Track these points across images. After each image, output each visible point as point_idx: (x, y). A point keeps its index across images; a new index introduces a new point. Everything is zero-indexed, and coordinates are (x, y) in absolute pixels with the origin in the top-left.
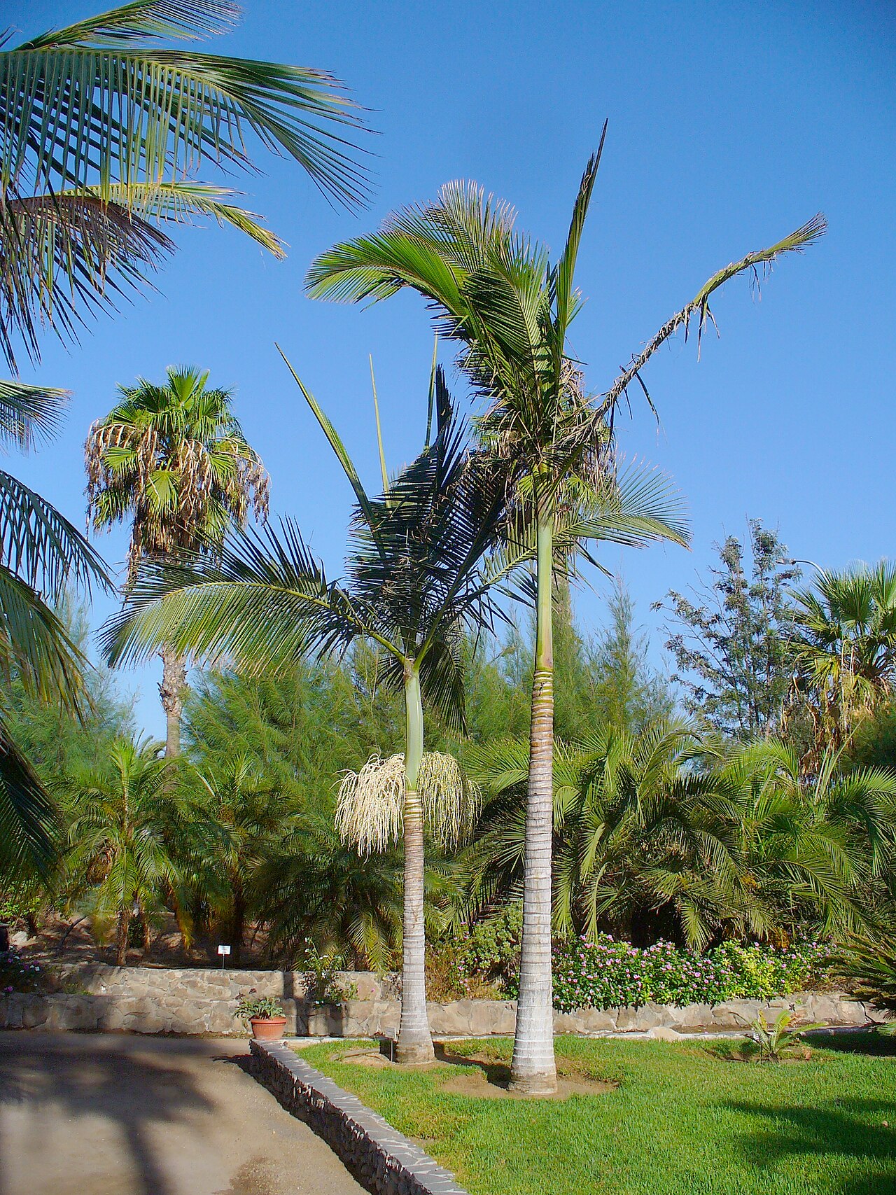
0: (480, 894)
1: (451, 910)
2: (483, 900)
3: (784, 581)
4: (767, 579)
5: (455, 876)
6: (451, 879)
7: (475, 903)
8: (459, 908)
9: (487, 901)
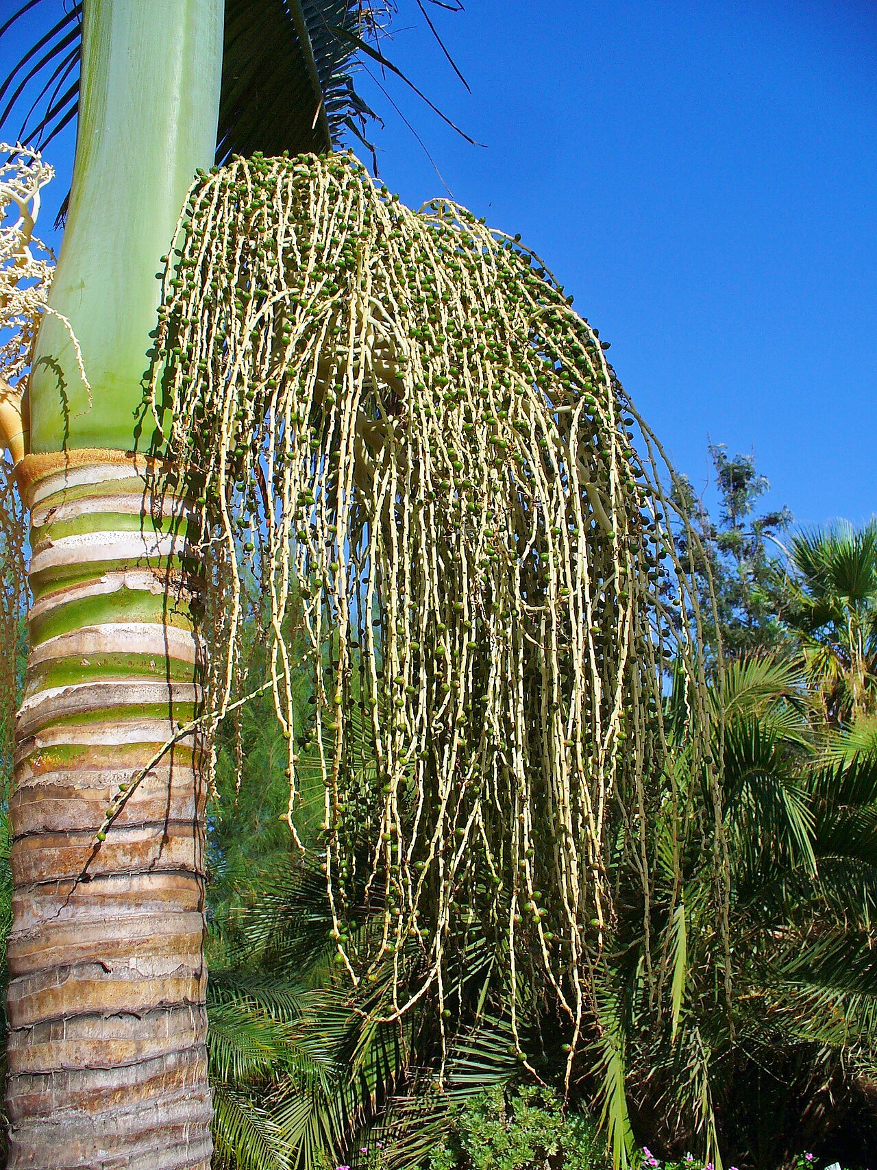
0: (371, 1066)
1: (299, 1110)
2: (379, 1082)
3: (766, 529)
4: (742, 526)
5: (308, 1021)
6: (296, 1028)
7: (359, 1089)
8: (320, 1102)
9: (390, 1082)
